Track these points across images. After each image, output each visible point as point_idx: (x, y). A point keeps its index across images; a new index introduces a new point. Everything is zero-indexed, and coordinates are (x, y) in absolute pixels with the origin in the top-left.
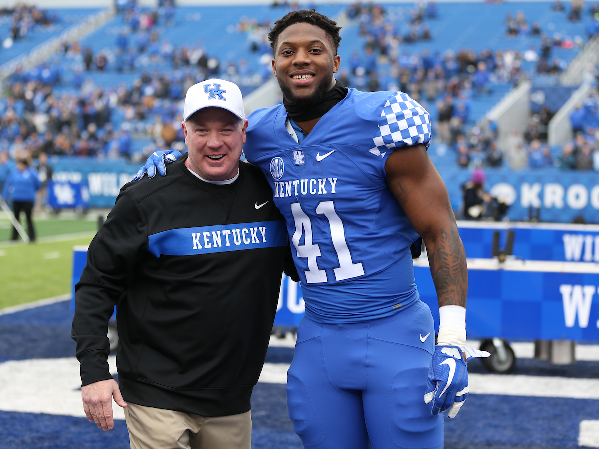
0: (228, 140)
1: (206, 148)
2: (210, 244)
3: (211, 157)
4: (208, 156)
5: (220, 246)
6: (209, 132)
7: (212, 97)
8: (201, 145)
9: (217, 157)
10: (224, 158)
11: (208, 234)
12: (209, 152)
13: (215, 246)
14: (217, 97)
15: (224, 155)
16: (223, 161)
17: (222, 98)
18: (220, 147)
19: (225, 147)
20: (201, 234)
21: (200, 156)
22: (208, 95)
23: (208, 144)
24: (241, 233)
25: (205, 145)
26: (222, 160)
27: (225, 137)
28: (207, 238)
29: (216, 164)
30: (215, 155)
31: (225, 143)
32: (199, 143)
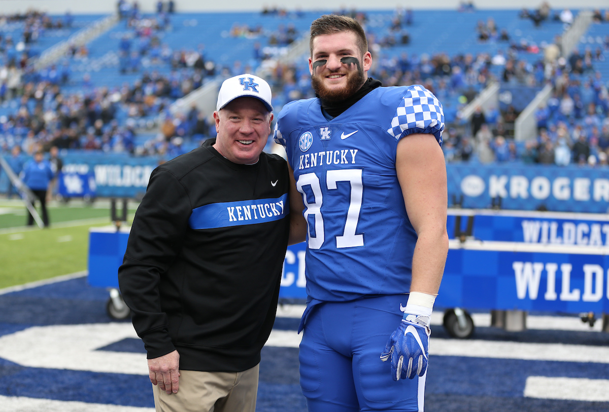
0: (258, 128)
1: (238, 134)
2: (242, 217)
3: (242, 142)
4: (238, 141)
5: (250, 219)
6: (242, 120)
7: (246, 89)
8: (234, 131)
9: (247, 143)
10: (253, 143)
11: (240, 208)
12: (240, 137)
13: (247, 219)
14: (251, 89)
15: (253, 141)
16: (252, 147)
17: (255, 90)
18: (251, 134)
19: (255, 134)
20: (235, 208)
21: (231, 140)
22: (243, 87)
23: (240, 130)
24: (264, 207)
25: (238, 130)
26: (251, 145)
27: (255, 125)
28: (240, 211)
29: (245, 148)
30: (246, 141)
31: (255, 131)
32: (232, 129)
